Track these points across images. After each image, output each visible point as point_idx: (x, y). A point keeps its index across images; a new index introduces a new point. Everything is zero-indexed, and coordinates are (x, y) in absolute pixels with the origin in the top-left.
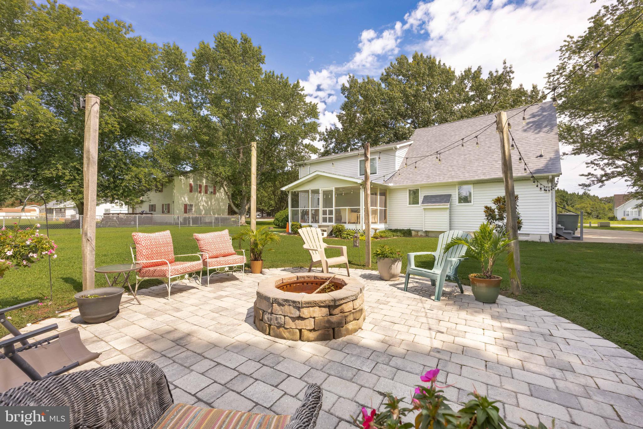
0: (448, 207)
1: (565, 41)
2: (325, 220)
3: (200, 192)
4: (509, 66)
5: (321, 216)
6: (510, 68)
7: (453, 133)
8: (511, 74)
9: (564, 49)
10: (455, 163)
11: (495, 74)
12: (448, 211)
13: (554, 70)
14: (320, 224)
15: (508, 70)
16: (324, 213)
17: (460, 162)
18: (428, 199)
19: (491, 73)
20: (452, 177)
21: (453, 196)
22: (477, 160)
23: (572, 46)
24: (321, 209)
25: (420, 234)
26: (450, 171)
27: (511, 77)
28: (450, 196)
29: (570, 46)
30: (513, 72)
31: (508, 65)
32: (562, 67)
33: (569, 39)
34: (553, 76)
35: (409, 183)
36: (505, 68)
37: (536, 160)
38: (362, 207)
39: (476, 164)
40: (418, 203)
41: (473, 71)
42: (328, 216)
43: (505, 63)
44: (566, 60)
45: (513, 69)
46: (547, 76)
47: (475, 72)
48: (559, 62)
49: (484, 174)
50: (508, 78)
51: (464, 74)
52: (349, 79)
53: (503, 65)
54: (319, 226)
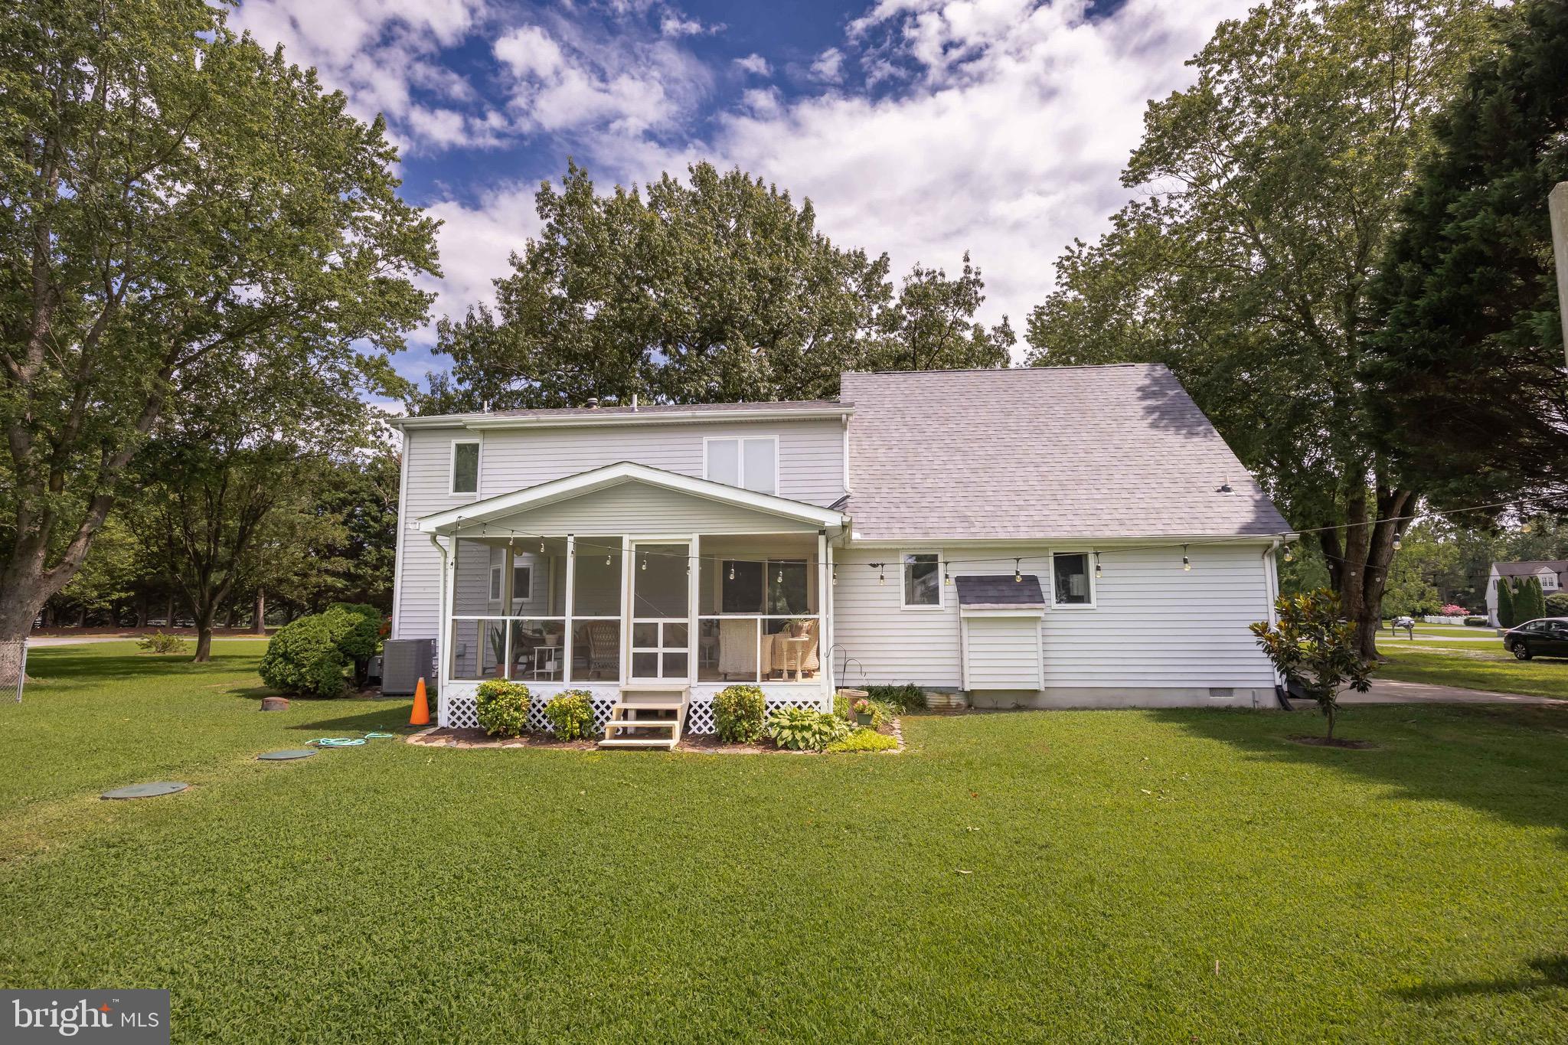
0: (1040, 614)
1: (1067, 248)
2: (644, 666)
4: (975, 270)
5: (627, 650)
6: (976, 273)
8: (978, 289)
9: (1064, 263)
10: (1022, 485)
11: (939, 279)
12: (1040, 626)
14: (622, 685)
15: (972, 277)
16: (644, 636)
18: (971, 589)
20: (1039, 525)
21: (1039, 581)
22: (1077, 482)
24: (627, 618)
25: (955, 700)
26: (1021, 508)
27: (980, 295)
30: (982, 285)
31: (973, 265)
33: (1075, 247)
36: (967, 270)
37: (1224, 497)
38: (827, 612)
39: (1083, 494)
40: (937, 601)
42: (660, 650)
43: (967, 259)
45: (982, 278)
49: (1121, 523)
50: (972, 294)
52: (568, 175)
53: (963, 265)
54: (627, 695)
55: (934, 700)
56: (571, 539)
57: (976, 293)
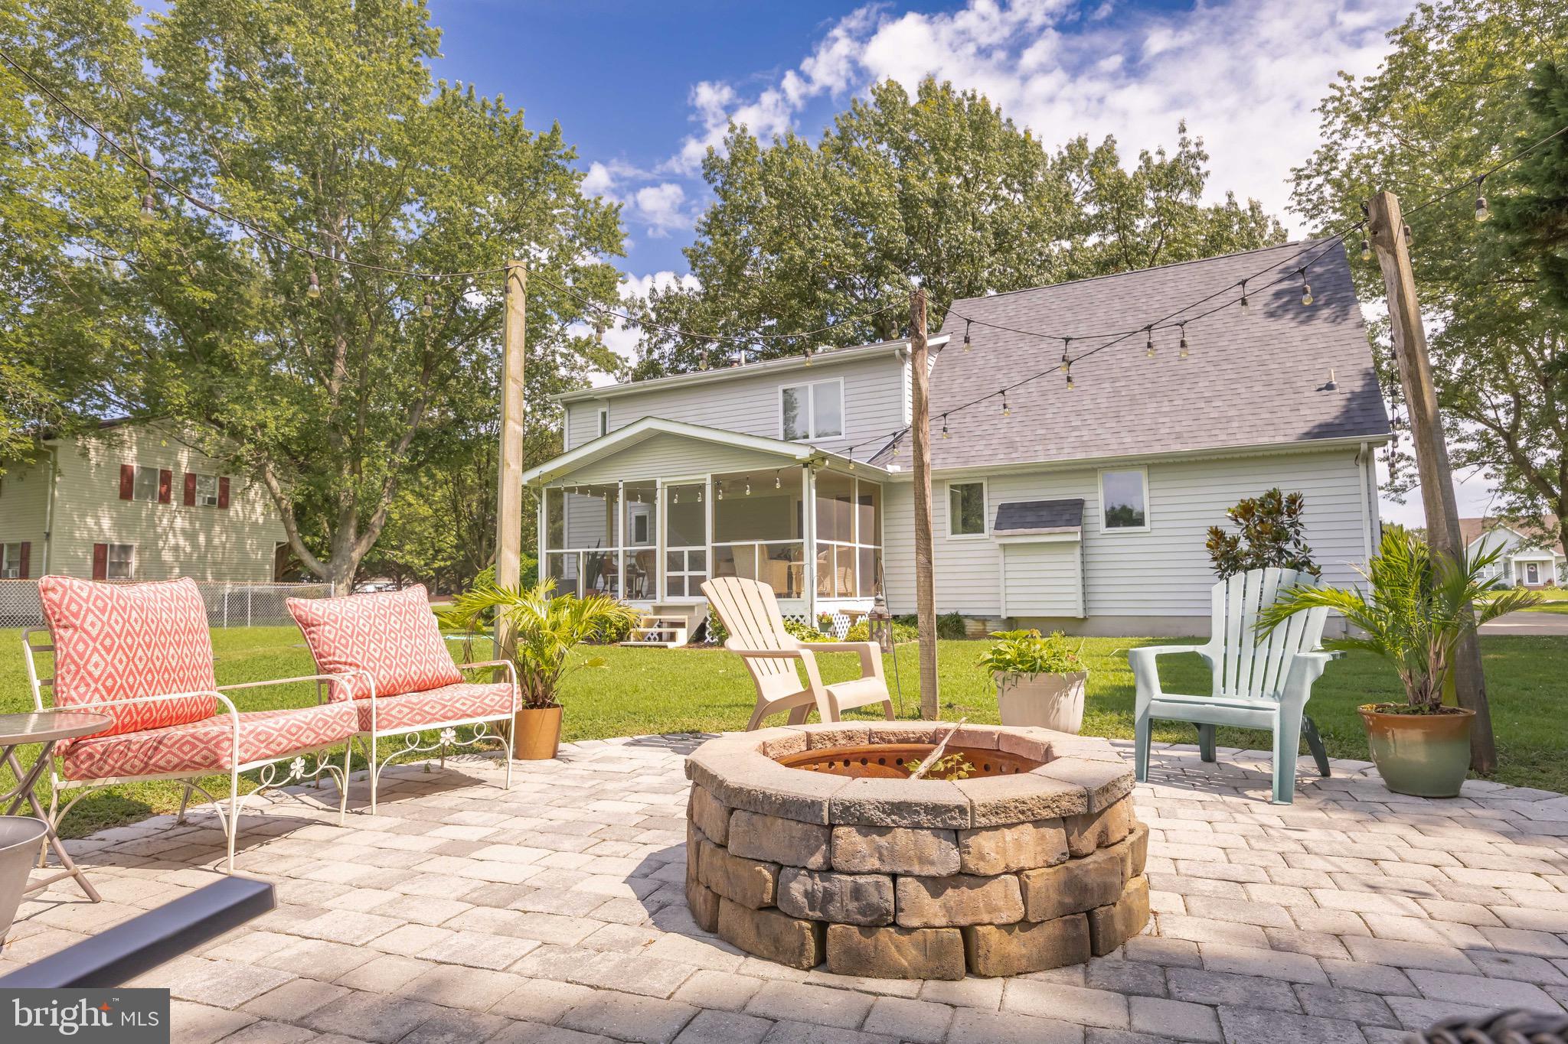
0: (1078, 538)
1: (1332, 86)
2: (675, 588)
3: (165, 499)
4: (1195, 140)
5: (662, 573)
6: (1197, 145)
8: (1200, 163)
9: (1330, 106)
10: (1088, 403)
11: (1156, 160)
12: (1078, 551)
13: (1309, 162)
14: (658, 602)
15: (1193, 149)
16: (674, 562)
17: (1103, 401)
18: (1013, 516)
19: (1145, 156)
20: (1085, 445)
21: (1088, 505)
23: (1349, 102)
24: (661, 548)
25: (991, 627)
26: (1075, 428)
27: (1202, 171)
28: (1079, 504)
29: (1345, 99)
30: (1205, 158)
31: (1191, 135)
32: (1329, 156)
33: (1341, 82)
34: (1308, 177)
35: (950, 466)
36: (1184, 144)
37: (1318, 397)
38: (811, 538)
39: (1152, 407)
40: (981, 530)
41: (1092, 147)
42: (686, 573)
43: (1183, 130)
44: (1337, 136)
45: (1205, 149)
46: (1292, 176)
47: (1100, 150)
48: (1319, 142)
49: (1179, 436)
50: (1193, 171)
51: (1066, 153)
52: (729, 135)
53: (1179, 137)
54: (658, 610)
56: (621, 485)
57: (1198, 168)
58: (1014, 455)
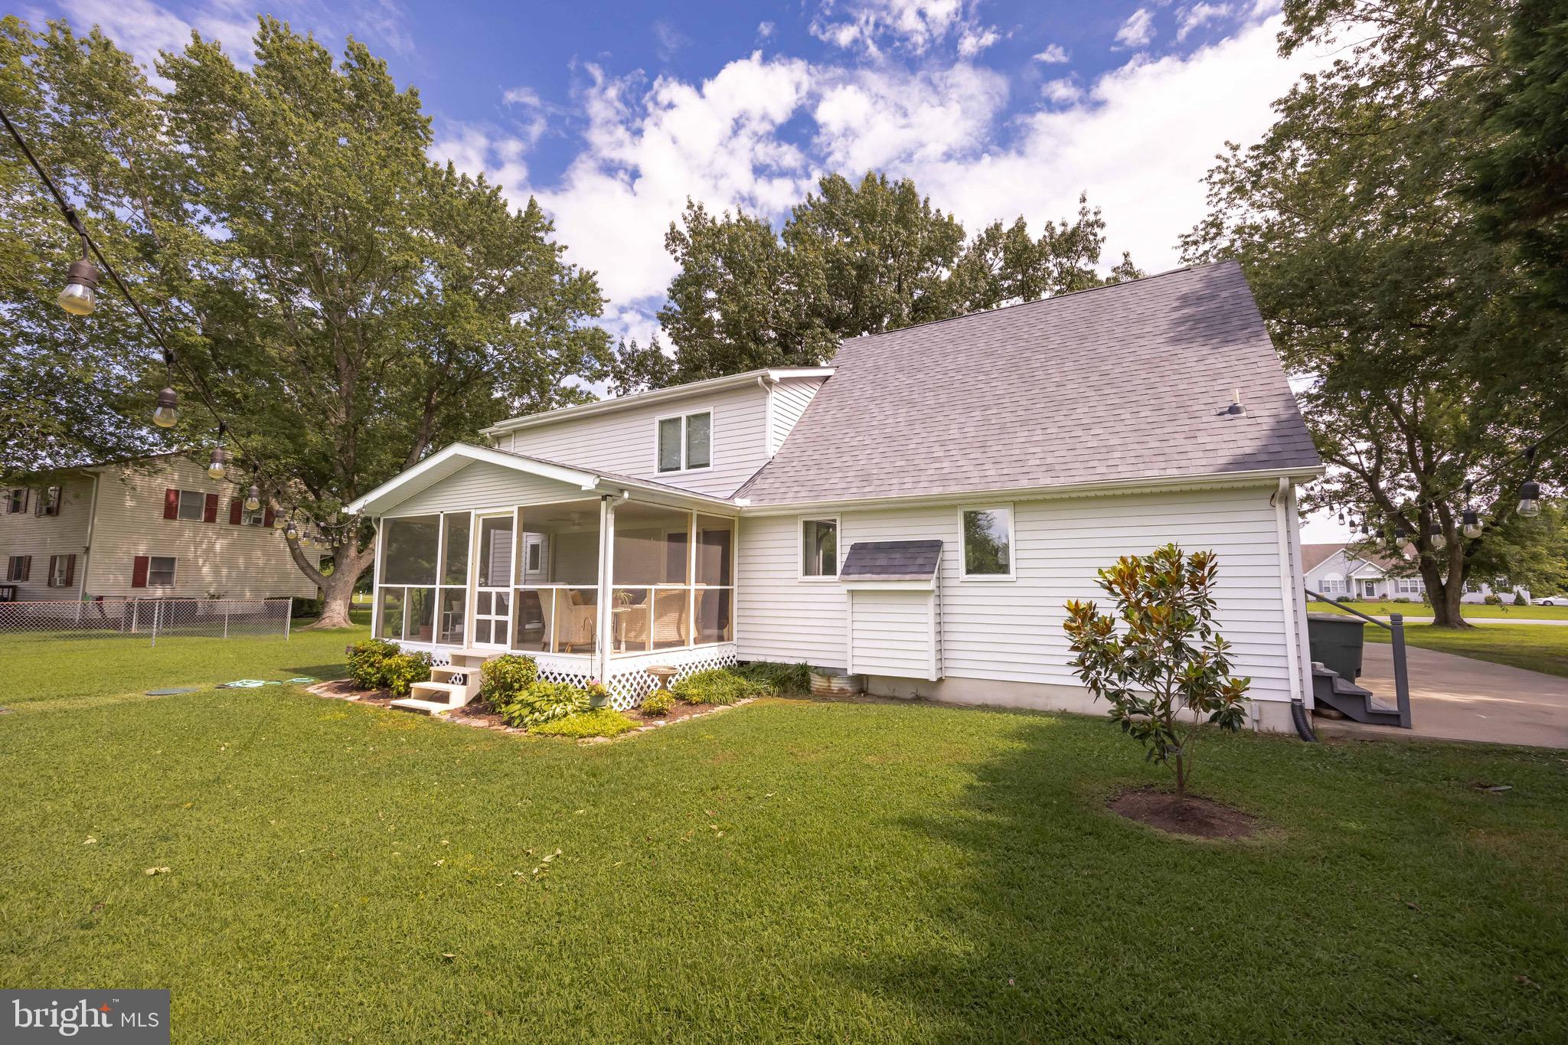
0: (931, 586)
1: (1218, 157)
2: (482, 635)
3: (211, 518)
4: (1094, 210)
5: (471, 616)
6: (1095, 213)
7: (950, 347)
8: (1097, 230)
9: (1217, 177)
10: (954, 433)
11: (1059, 230)
12: (932, 601)
13: (1196, 229)
14: (462, 650)
15: (1091, 218)
16: (483, 604)
17: (971, 431)
18: (868, 558)
19: (1049, 227)
20: (944, 480)
21: (946, 547)
22: (1024, 423)
23: (1234, 172)
24: (472, 587)
25: (836, 684)
26: (937, 459)
27: (1099, 237)
28: (936, 546)
29: (1230, 170)
30: (1103, 226)
31: (1090, 205)
32: (1216, 224)
33: (1227, 153)
34: (1195, 243)
35: (804, 501)
36: (1084, 213)
37: (1219, 423)
38: (606, 585)
39: (1022, 435)
40: (834, 573)
41: (1005, 229)
42: (493, 617)
43: (1083, 200)
44: (1222, 204)
45: (1102, 217)
46: (1179, 242)
47: (1012, 230)
48: (1203, 212)
49: (1050, 469)
50: (1091, 238)
51: (984, 235)
52: (687, 212)
53: (1080, 206)
54: (460, 659)
55: (817, 682)
56: (442, 516)
57: (1095, 235)
58: (867, 490)
